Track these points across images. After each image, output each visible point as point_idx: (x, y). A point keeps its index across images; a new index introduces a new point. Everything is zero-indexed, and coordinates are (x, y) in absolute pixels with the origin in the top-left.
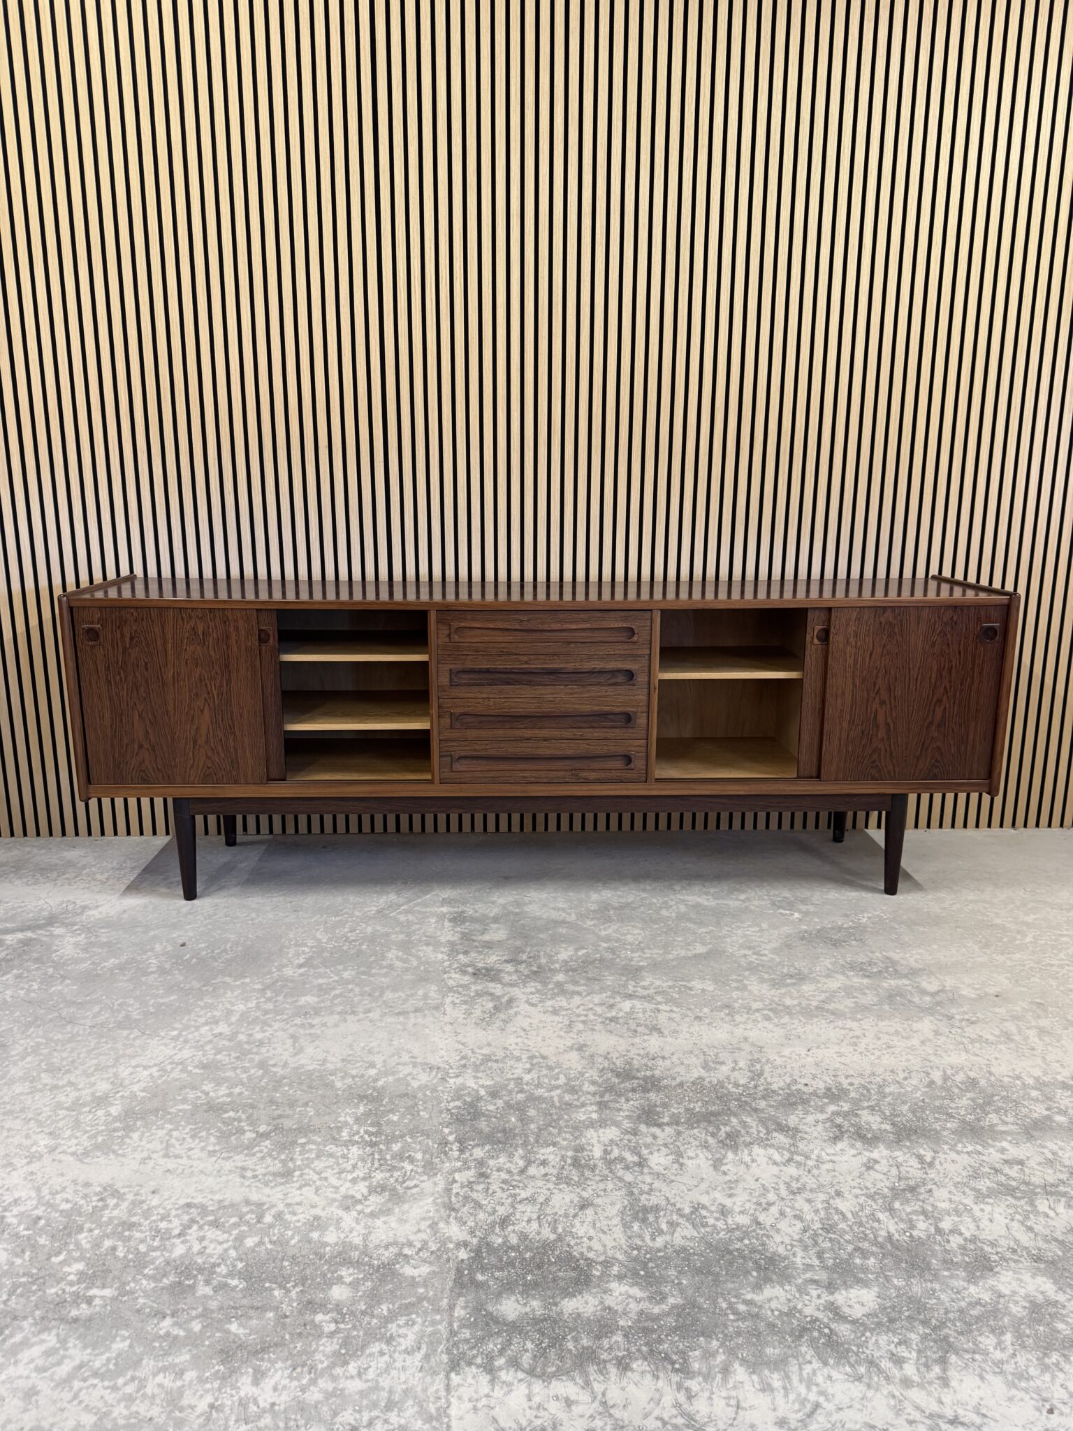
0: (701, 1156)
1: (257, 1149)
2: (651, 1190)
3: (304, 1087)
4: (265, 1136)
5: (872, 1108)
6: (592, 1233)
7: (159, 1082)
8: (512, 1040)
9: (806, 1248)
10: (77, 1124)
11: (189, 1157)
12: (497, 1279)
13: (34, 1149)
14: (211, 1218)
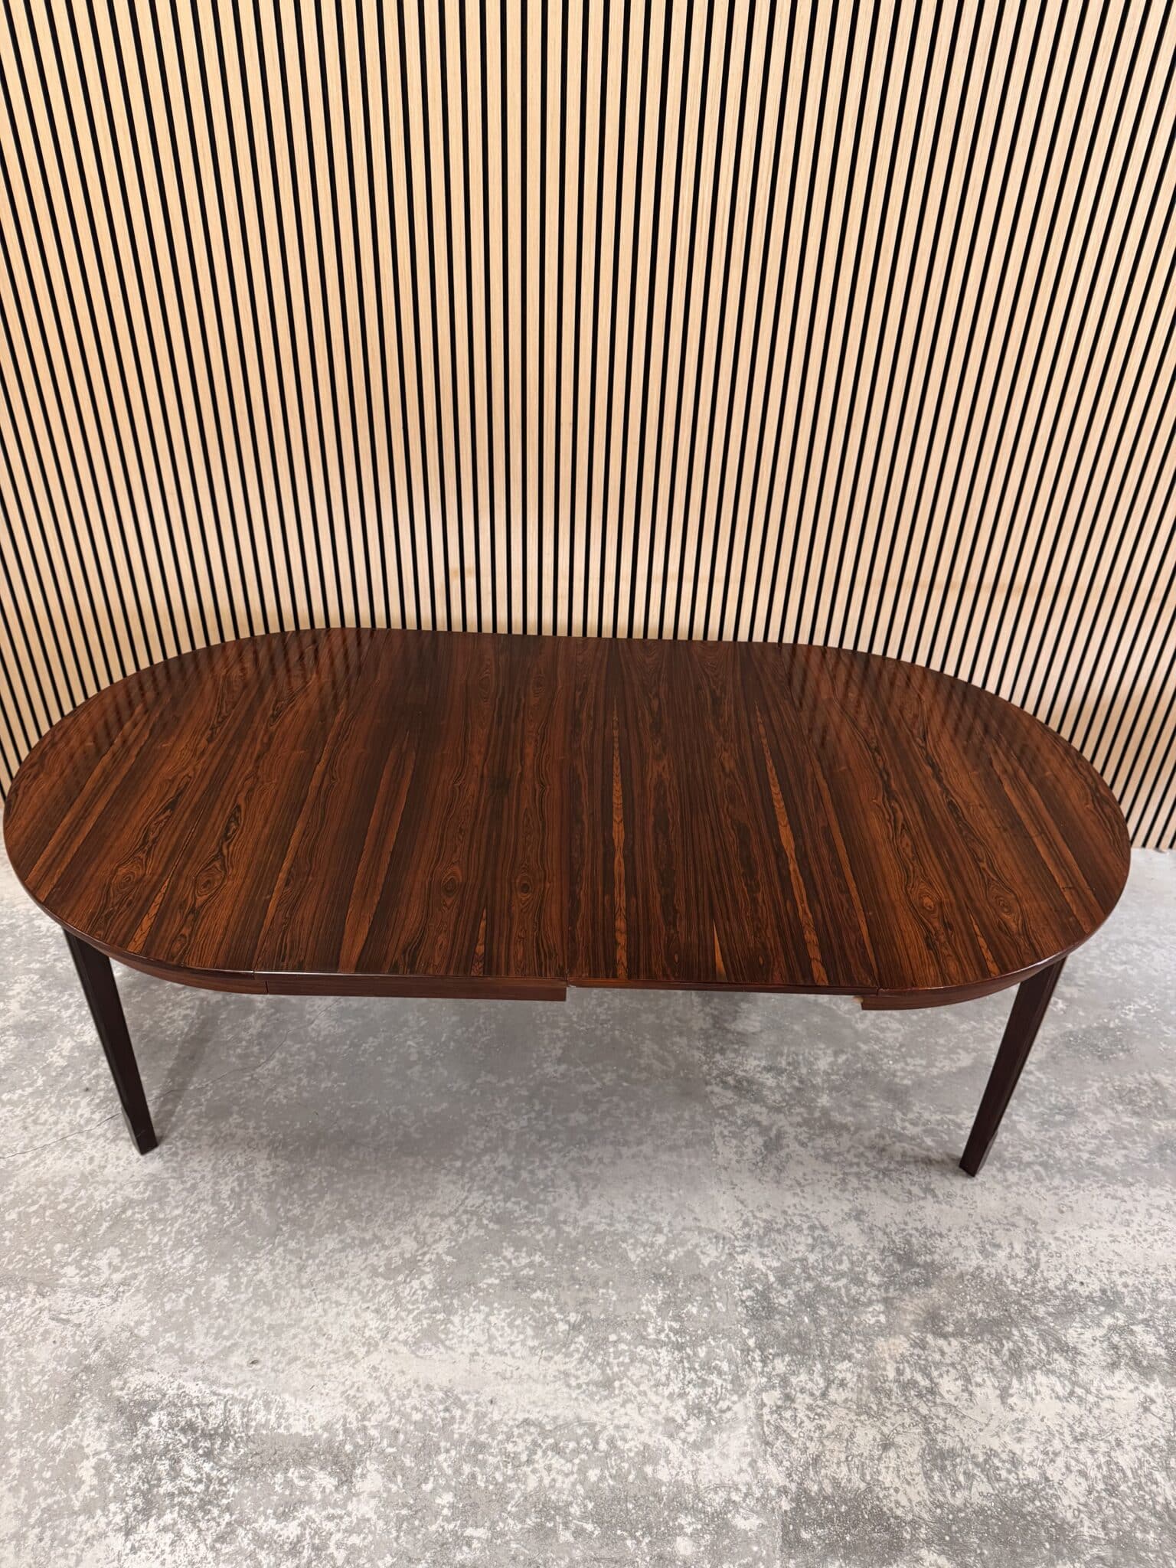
0: (988, 1383)
1: (573, 1347)
2: (945, 1426)
3: (600, 1257)
4: (575, 1328)
5: (1145, 1322)
6: (897, 1483)
7: (461, 1240)
8: (790, 1200)
9: (1091, 1518)
10: (398, 1301)
11: (513, 1354)
12: (819, 1538)
13: (367, 1333)
14: (551, 1441)
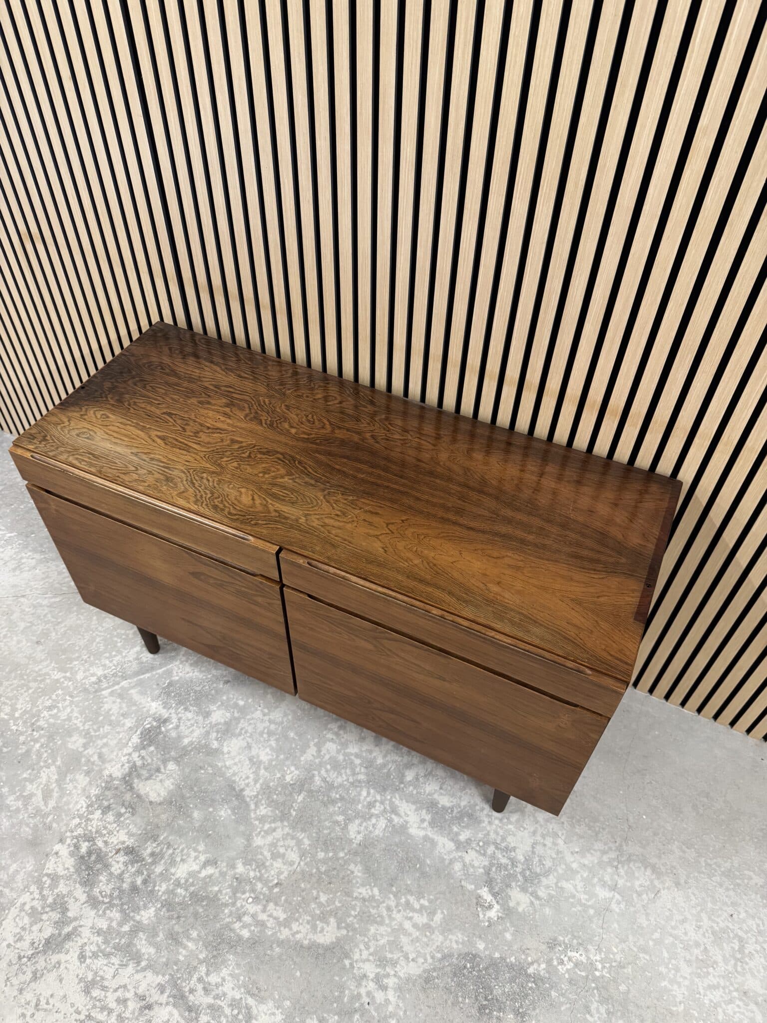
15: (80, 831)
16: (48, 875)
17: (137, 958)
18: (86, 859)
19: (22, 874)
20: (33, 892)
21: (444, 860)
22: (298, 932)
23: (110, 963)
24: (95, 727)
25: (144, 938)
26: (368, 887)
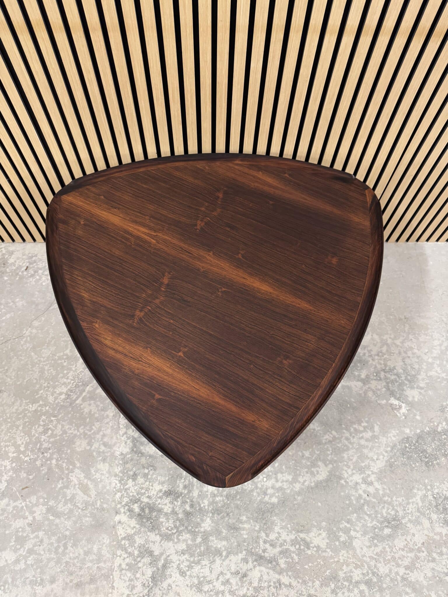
15: (126, 500)
16: (124, 538)
17: (218, 552)
18: (143, 514)
19: (104, 548)
20: (121, 555)
21: (360, 394)
22: (305, 481)
23: (202, 566)
24: (88, 428)
25: (214, 538)
26: (328, 433)
